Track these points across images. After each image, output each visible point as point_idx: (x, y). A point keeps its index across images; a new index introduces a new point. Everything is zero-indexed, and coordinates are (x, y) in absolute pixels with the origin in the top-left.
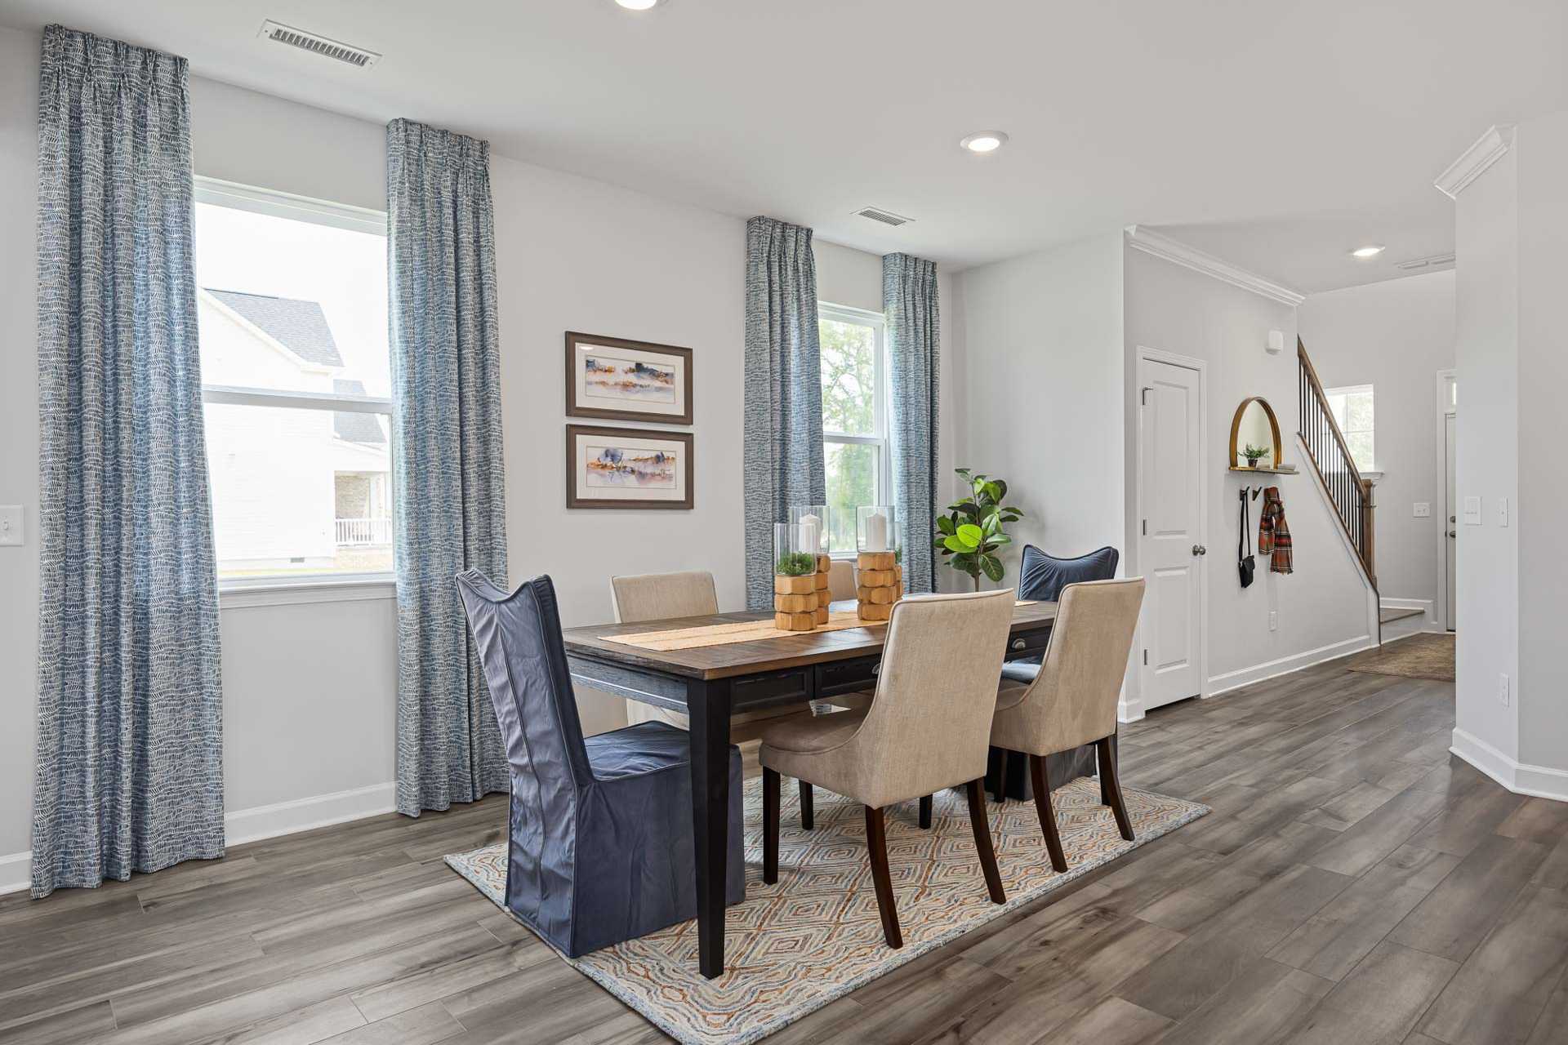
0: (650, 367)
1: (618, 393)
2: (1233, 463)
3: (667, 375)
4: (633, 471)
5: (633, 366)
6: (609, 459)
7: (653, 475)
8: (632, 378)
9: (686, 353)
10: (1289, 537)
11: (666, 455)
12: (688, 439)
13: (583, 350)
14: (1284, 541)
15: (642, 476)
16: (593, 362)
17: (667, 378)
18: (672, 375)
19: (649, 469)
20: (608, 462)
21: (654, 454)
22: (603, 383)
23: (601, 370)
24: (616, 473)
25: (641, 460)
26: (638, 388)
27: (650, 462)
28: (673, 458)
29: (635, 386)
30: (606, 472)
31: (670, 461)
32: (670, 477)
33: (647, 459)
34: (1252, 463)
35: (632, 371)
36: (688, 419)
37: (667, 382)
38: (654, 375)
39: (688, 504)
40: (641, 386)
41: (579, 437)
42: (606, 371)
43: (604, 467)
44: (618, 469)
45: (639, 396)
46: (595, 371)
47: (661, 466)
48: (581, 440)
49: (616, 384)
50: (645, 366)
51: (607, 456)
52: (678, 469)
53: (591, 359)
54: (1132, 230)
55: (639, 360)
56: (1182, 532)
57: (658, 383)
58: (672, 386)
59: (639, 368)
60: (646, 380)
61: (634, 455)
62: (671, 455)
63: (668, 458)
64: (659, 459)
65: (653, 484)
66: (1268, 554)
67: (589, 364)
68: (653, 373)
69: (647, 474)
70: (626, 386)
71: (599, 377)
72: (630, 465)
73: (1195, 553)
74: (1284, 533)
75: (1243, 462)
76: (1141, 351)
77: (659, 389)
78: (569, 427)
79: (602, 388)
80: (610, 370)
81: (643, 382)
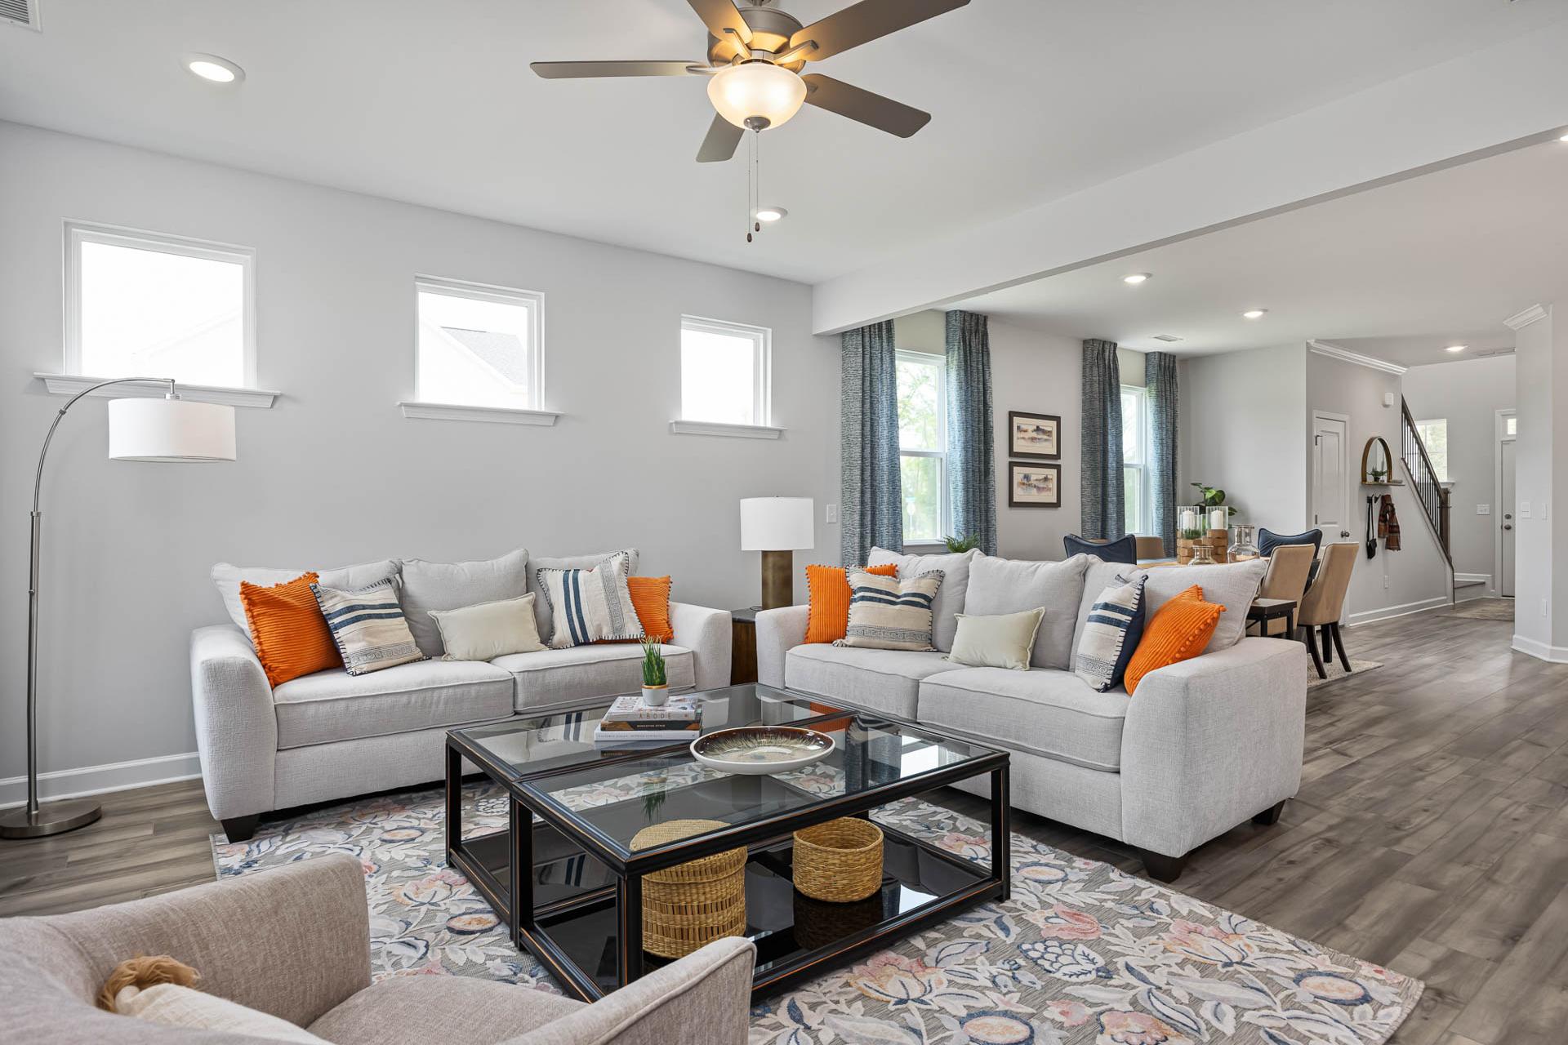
0: (1042, 428)
1: (1029, 443)
2: (1364, 479)
3: (1049, 432)
4: (1035, 486)
5: (1035, 428)
7: (1044, 488)
8: (1035, 435)
9: (1057, 419)
10: (1398, 527)
11: (1049, 477)
12: (1058, 467)
13: (1017, 420)
14: (1395, 529)
15: (1039, 489)
16: (1020, 427)
17: (1049, 434)
18: (1052, 432)
19: (1042, 485)
20: (1025, 481)
21: (1043, 476)
22: (1023, 438)
23: (1023, 431)
24: (1029, 487)
25: (1038, 480)
26: (1038, 440)
27: (1042, 481)
28: (1052, 479)
29: (1036, 439)
30: (1024, 487)
31: (1051, 481)
32: (1049, 490)
33: (1041, 479)
34: (1376, 479)
35: (1035, 430)
36: (1058, 456)
37: (1050, 436)
38: (1044, 432)
39: (1057, 505)
41: (1015, 468)
43: (1024, 484)
44: (1029, 485)
45: (1038, 445)
46: (1020, 432)
47: (1047, 483)
48: (1016, 469)
49: (1029, 438)
50: (1040, 427)
51: (1026, 478)
52: (1053, 485)
53: (1019, 425)
54: (1312, 342)
55: (1038, 424)
56: (1335, 523)
57: (1045, 437)
58: (1052, 438)
59: (1038, 429)
60: (1040, 435)
61: (1036, 477)
62: (1051, 477)
63: (1050, 479)
64: (1046, 479)
65: (1044, 494)
66: (1384, 537)
67: (1018, 428)
69: (1041, 487)
70: (1033, 439)
71: (1022, 435)
72: (1034, 483)
73: (1342, 536)
74: (1395, 524)
75: (1370, 479)
76: (1316, 413)
77: (1046, 440)
78: (1010, 463)
79: (1022, 440)
80: (1026, 431)
81: (1039, 437)
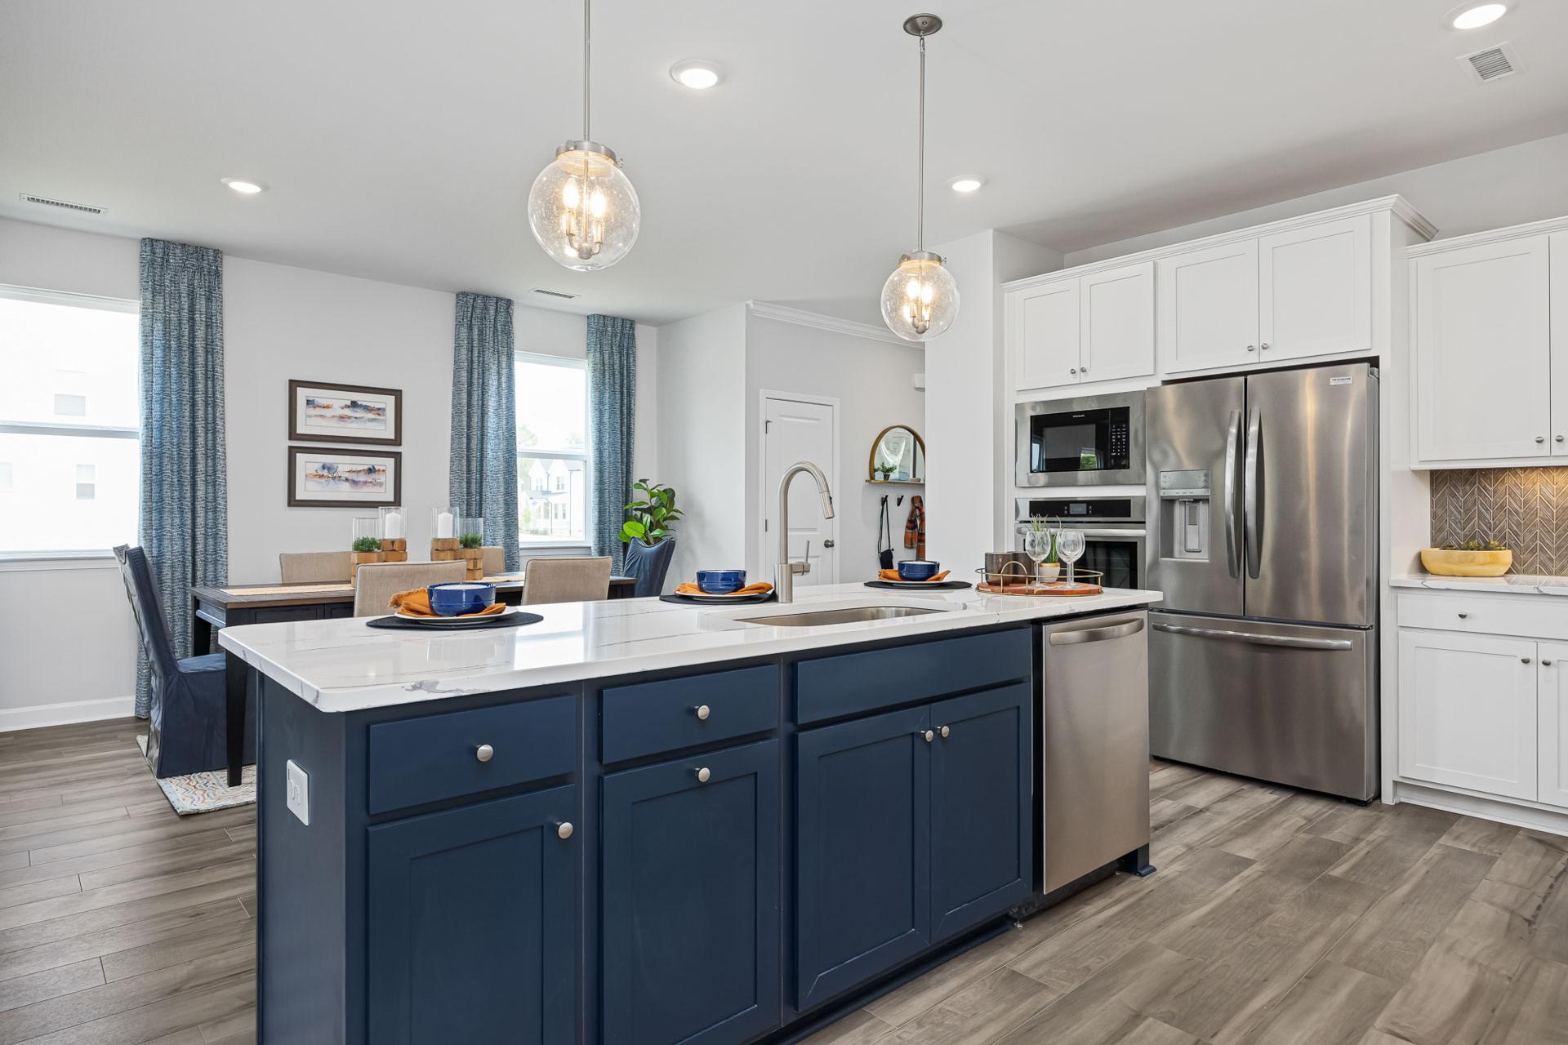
0: (364, 404)
1: (332, 423)
2: (872, 477)
3: (379, 409)
4: (347, 480)
5: (349, 403)
6: (326, 471)
7: (365, 482)
8: (348, 412)
9: (397, 394)
11: (377, 468)
12: (397, 456)
13: (302, 394)
15: (355, 483)
16: (314, 400)
17: (380, 412)
18: (384, 409)
19: (362, 478)
20: (325, 473)
21: (366, 467)
22: (322, 416)
23: (320, 407)
24: (332, 481)
25: (354, 472)
26: (353, 419)
27: (363, 473)
28: (384, 471)
29: (350, 417)
30: (323, 480)
31: (381, 473)
32: (381, 484)
33: (360, 471)
34: (886, 477)
35: (347, 407)
36: (397, 441)
37: (379, 415)
38: (367, 409)
39: (396, 503)
40: (356, 418)
41: (299, 455)
42: (324, 407)
43: (322, 476)
44: (334, 478)
45: (354, 425)
46: (315, 407)
47: (373, 476)
48: (301, 458)
49: (333, 417)
50: (360, 403)
51: (324, 469)
52: (388, 478)
53: (311, 399)
54: (750, 302)
55: (354, 399)
56: (814, 530)
57: (371, 416)
58: (383, 418)
59: (354, 404)
60: (360, 413)
61: (348, 468)
62: (382, 468)
63: (379, 470)
64: (371, 471)
65: (365, 489)
66: (906, 542)
67: (309, 402)
68: (367, 408)
69: (359, 482)
70: (342, 418)
71: (318, 411)
72: (345, 475)
73: (827, 546)
75: (879, 476)
76: (763, 393)
77: (372, 420)
78: (291, 448)
79: (320, 419)
80: (328, 407)
81: (358, 415)
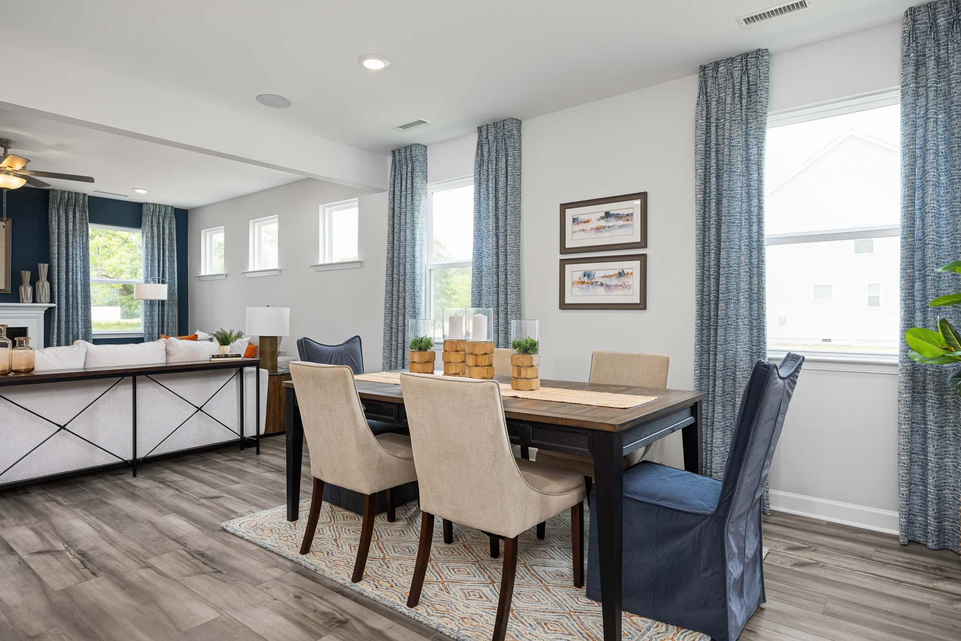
0: (615, 212)
1: (593, 234)
3: (628, 215)
4: (602, 284)
5: (603, 214)
6: (586, 277)
7: (616, 286)
8: (603, 223)
9: (643, 196)
11: (626, 271)
12: (643, 258)
13: (569, 214)
15: (608, 287)
16: (577, 218)
17: (628, 217)
18: (632, 214)
19: (614, 282)
20: (586, 279)
21: (617, 272)
22: (583, 230)
23: (582, 222)
24: (591, 286)
25: (607, 277)
26: (607, 229)
27: (614, 277)
28: (632, 273)
29: (604, 227)
30: (584, 286)
31: (629, 276)
32: (629, 287)
33: (612, 276)
35: (602, 218)
36: (643, 243)
37: (628, 220)
38: (618, 217)
39: (642, 305)
40: (609, 227)
41: (568, 266)
42: (585, 222)
43: (583, 283)
44: (592, 284)
45: (607, 234)
46: (578, 224)
47: (623, 279)
48: (568, 268)
49: (592, 229)
50: (611, 212)
51: (585, 276)
52: (635, 281)
53: (575, 217)
55: (607, 210)
57: (621, 223)
58: (631, 222)
59: (608, 215)
60: (612, 222)
61: (603, 273)
62: (630, 271)
63: (628, 274)
64: (621, 274)
67: (575, 220)
68: (618, 216)
69: (611, 285)
70: (598, 229)
71: (582, 226)
72: (600, 280)
77: (622, 227)
78: (561, 260)
79: (582, 233)
80: (588, 221)
81: (610, 224)
